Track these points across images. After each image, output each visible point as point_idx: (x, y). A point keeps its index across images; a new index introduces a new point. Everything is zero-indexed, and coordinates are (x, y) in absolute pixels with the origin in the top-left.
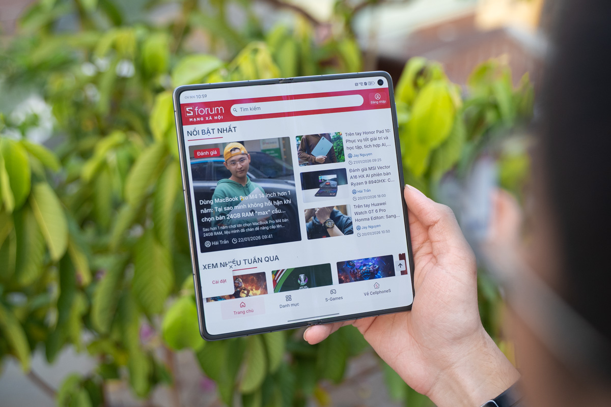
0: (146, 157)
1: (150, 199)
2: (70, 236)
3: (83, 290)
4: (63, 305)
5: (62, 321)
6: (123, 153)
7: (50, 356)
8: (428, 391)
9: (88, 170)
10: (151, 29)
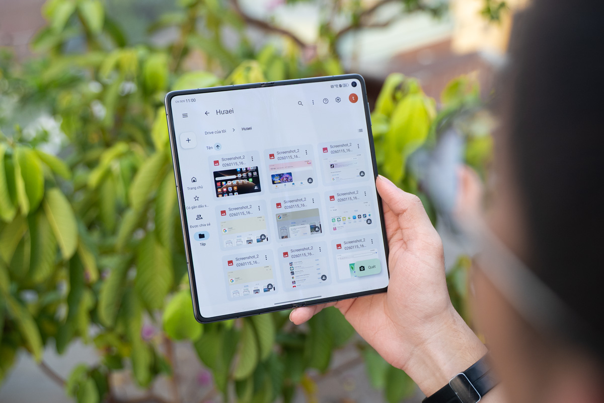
0: (148, 166)
1: (152, 204)
2: (80, 238)
3: (90, 286)
4: (72, 300)
5: (71, 316)
6: (126, 162)
7: (60, 348)
8: (404, 366)
9: (93, 178)
10: (152, 49)
